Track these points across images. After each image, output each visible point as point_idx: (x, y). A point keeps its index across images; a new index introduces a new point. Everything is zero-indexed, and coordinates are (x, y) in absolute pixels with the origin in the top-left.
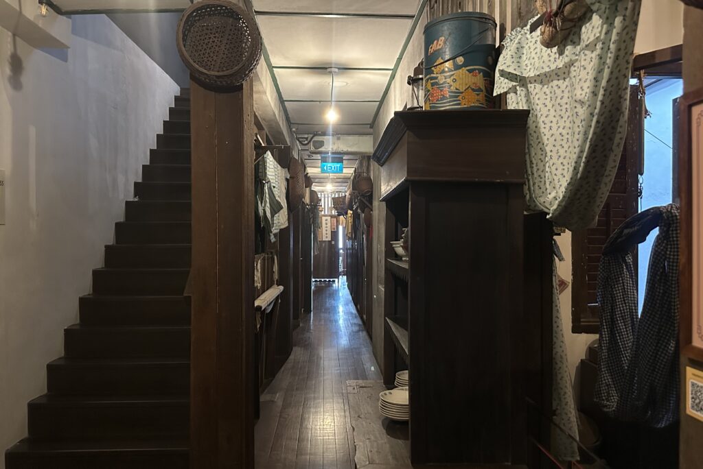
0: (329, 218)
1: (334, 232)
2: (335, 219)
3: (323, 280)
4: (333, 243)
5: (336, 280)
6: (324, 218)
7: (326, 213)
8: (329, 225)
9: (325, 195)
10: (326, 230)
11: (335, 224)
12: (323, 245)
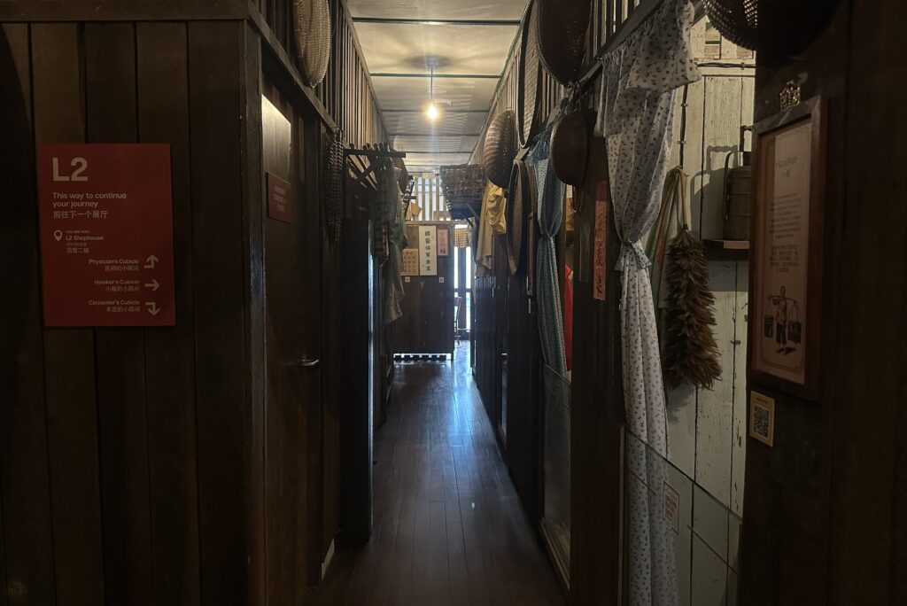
0: (433, 229)
1: (444, 257)
2: (446, 232)
3: (421, 355)
4: (441, 280)
5: (449, 356)
6: (422, 230)
7: (427, 219)
8: (433, 242)
9: (424, 181)
10: (428, 255)
11: (446, 242)
12: (422, 284)
